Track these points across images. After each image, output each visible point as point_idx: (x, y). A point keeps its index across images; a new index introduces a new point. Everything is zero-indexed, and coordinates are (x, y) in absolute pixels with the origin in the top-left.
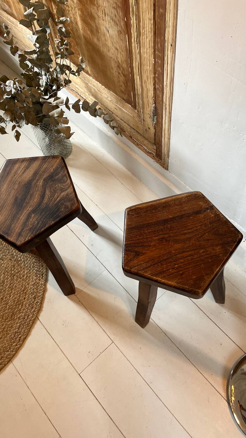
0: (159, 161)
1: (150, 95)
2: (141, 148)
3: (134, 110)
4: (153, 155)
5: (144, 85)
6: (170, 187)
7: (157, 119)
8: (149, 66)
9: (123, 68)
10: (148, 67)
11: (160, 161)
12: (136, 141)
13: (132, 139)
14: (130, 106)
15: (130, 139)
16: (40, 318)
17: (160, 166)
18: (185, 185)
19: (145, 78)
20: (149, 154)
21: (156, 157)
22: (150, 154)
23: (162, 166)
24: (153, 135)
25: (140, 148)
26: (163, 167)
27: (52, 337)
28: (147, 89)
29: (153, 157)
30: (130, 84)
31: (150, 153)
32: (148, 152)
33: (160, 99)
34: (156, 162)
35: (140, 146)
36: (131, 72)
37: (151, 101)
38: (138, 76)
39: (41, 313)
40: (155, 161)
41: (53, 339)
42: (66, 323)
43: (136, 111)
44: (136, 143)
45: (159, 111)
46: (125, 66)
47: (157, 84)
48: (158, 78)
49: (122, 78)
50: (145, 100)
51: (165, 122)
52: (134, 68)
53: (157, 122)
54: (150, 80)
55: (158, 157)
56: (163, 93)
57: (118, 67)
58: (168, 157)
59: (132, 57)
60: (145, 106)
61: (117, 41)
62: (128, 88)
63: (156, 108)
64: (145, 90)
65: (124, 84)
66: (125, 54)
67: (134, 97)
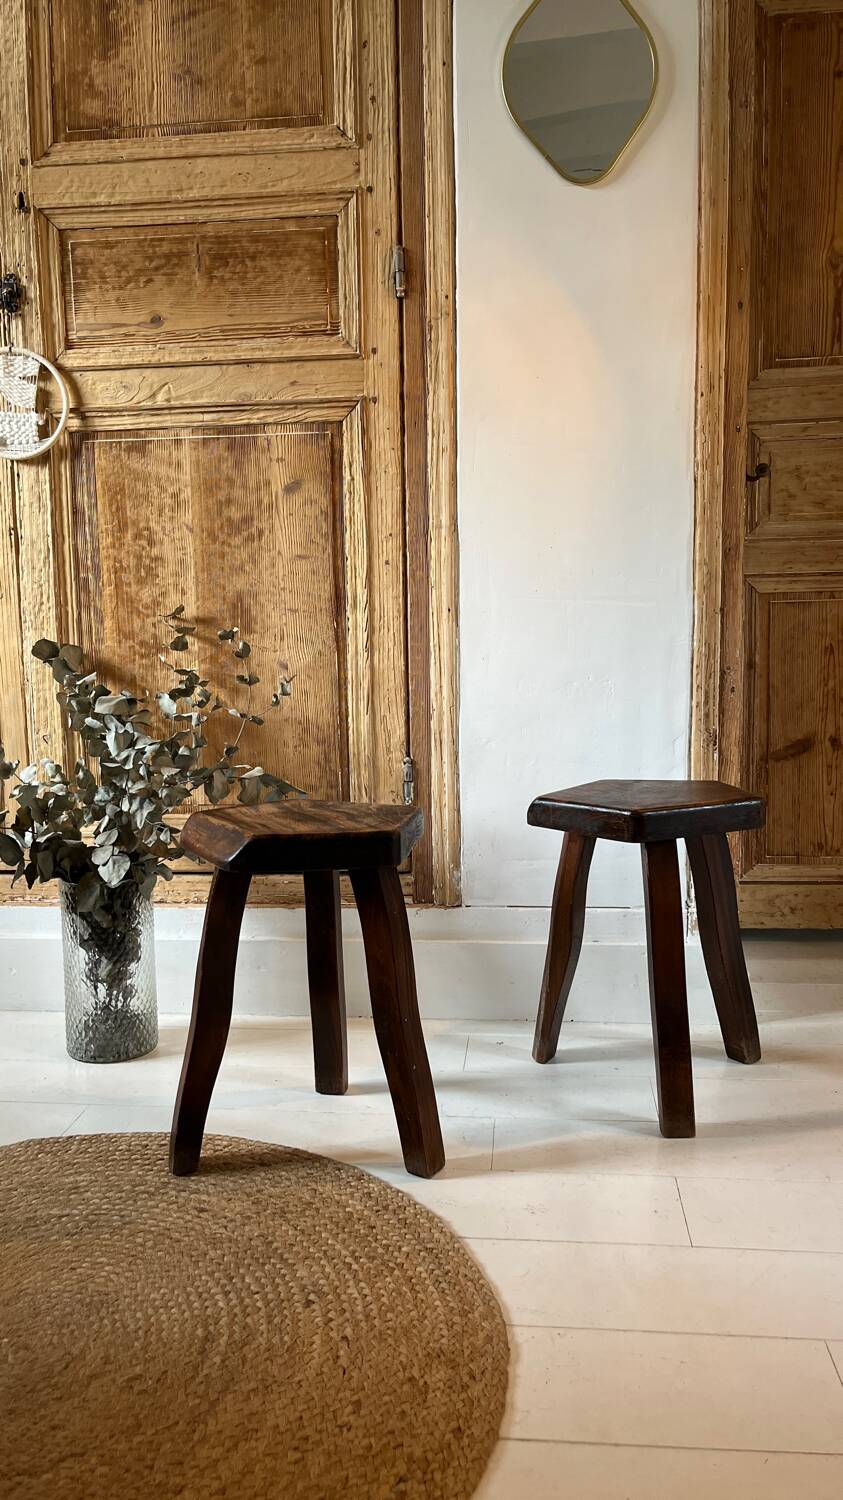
0: (427, 906)
1: (397, 740)
5: (379, 728)
7: (414, 788)
8: (393, 682)
9: (318, 728)
10: (392, 685)
11: (431, 906)
16: (464, 1234)
17: (439, 910)
19: (382, 710)
21: (416, 905)
26: (447, 908)
28: (389, 733)
30: (335, 756)
33: (423, 734)
34: (424, 910)
36: (339, 726)
37: (398, 754)
40: (419, 909)
42: (537, 1207)
45: (422, 765)
46: (327, 718)
47: (414, 706)
48: (415, 692)
49: (315, 750)
50: (382, 762)
51: (441, 776)
52: (350, 710)
53: (416, 795)
54: (394, 709)
55: (420, 902)
56: (429, 718)
57: (306, 730)
58: (457, 865)
59: (346, 689)
60: (382, 778)
61: (309, 676)
62: (330, 768)
63: (412, 763)
64: (384, 737)
65: (319, 764)
66: (328, 692)
67: (345, 781)
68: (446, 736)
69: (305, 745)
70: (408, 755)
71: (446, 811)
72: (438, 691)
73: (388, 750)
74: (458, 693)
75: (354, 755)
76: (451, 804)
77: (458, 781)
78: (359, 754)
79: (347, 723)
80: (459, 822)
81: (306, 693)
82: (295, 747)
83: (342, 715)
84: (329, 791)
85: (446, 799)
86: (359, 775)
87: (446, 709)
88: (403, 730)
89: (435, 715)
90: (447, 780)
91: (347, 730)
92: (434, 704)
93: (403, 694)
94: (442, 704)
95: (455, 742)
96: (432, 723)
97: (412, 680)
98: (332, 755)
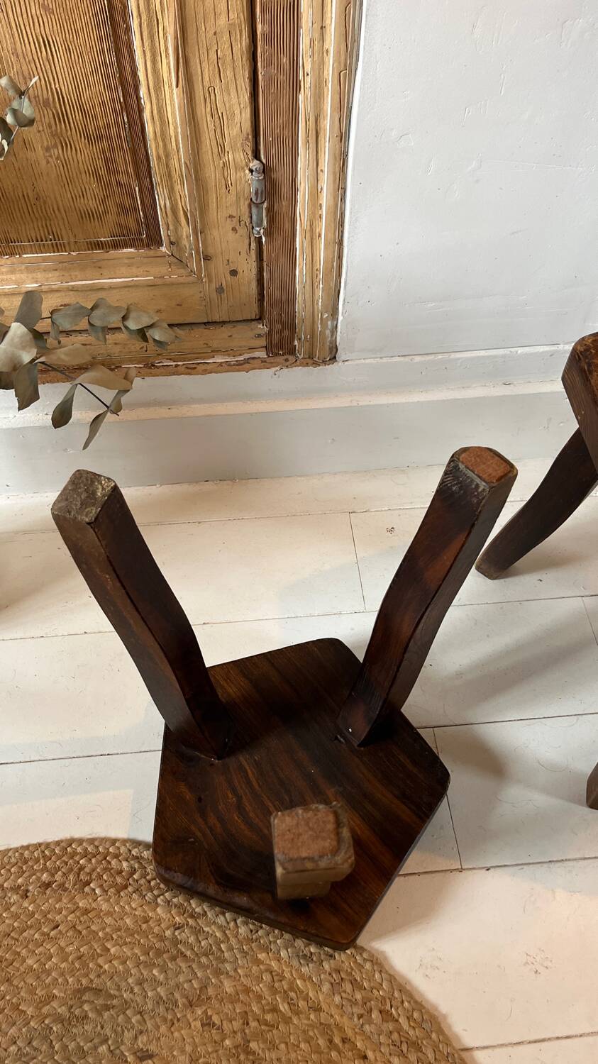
0: (287, 360)
1: (236, 131)
2: (209, 367)
3: (152, 253)
4: (259, 361)
5: (203, 110)
6: (361, 404)
7: (268, 210)
8: (224, 15)
9: (83, 111)
10: (222, 21)
11: (291, 358)
12: (177, 366)
13: (158, 367)
14: (132, 250)
15: (153, 371)
16: (468, 1041)
17: (306, 368)
18: (407, 359)
19: (204, 74)
20: (247, 366)
21: (272, 360)
22: (248, 363)
23: (307, 365)
24: (254, 285)
25: (205, 372)
26: (316, 364)
27: (558, 1038)
28: (221, 118)
29: (264, 364)
30: (124, 162)
31: (247, 361)
32: (239, 364)
33: (283, 118)
34: (285, 370)
35: (201, 368)
36: (123, 105)
37: (238, 155)
38: (177, 86)
39: (450, 1027)
40: (278, 368)
41: (568, 1037)
42: (538, 959)
43: (163, 249)
44: (183, 369)
45: (280, 175)
46: (96, 92)
47: (268, 64)
48: (271, 38)
49: (85, 155)
50: (211, 172)
51: (315, 193)
52: (141, 74)
53: (271, 220)
54: (229, 73)
55: (277, 354)
56: (296, 86)
57: (61, 117)
58: (334, 313)
59: (128, 29)
60: (212, 198)
61: (46, 8)
62: (118, 183)
63: (266, 170)
64: (211, 127)
65: (97, 175)
66: (90, 39)
67: (147, 200)
68: (327, 124)
69: (64, 145)
70: (256, 156)
71: (321, 245)
72: (316, 36)
73: (221, 148)
74: (356, 40)
75: (159, 157)
76: (331, 236)
77: (343, 199)
78: (167, 156)
79: (138, 98)
80: (340, 257)
81: (47, 43)
82: (48, 149)
83: (127, 84)
84: (123, 218)
85: (322, 227)
86: (171, 191)
87: (330, 73)
88: (247, 114)
89: (307, 83)
90: (325, 199)
91: (141, 110)
92: (307, 63)
93: (245, 40)
94: (322, 63)
95: (343, 137)
96: (301, 97)
97: (263, 11)
98: (120, 161)
